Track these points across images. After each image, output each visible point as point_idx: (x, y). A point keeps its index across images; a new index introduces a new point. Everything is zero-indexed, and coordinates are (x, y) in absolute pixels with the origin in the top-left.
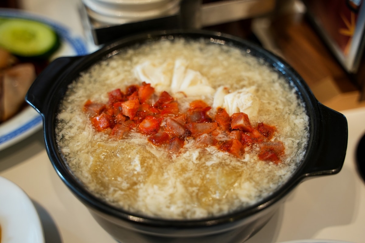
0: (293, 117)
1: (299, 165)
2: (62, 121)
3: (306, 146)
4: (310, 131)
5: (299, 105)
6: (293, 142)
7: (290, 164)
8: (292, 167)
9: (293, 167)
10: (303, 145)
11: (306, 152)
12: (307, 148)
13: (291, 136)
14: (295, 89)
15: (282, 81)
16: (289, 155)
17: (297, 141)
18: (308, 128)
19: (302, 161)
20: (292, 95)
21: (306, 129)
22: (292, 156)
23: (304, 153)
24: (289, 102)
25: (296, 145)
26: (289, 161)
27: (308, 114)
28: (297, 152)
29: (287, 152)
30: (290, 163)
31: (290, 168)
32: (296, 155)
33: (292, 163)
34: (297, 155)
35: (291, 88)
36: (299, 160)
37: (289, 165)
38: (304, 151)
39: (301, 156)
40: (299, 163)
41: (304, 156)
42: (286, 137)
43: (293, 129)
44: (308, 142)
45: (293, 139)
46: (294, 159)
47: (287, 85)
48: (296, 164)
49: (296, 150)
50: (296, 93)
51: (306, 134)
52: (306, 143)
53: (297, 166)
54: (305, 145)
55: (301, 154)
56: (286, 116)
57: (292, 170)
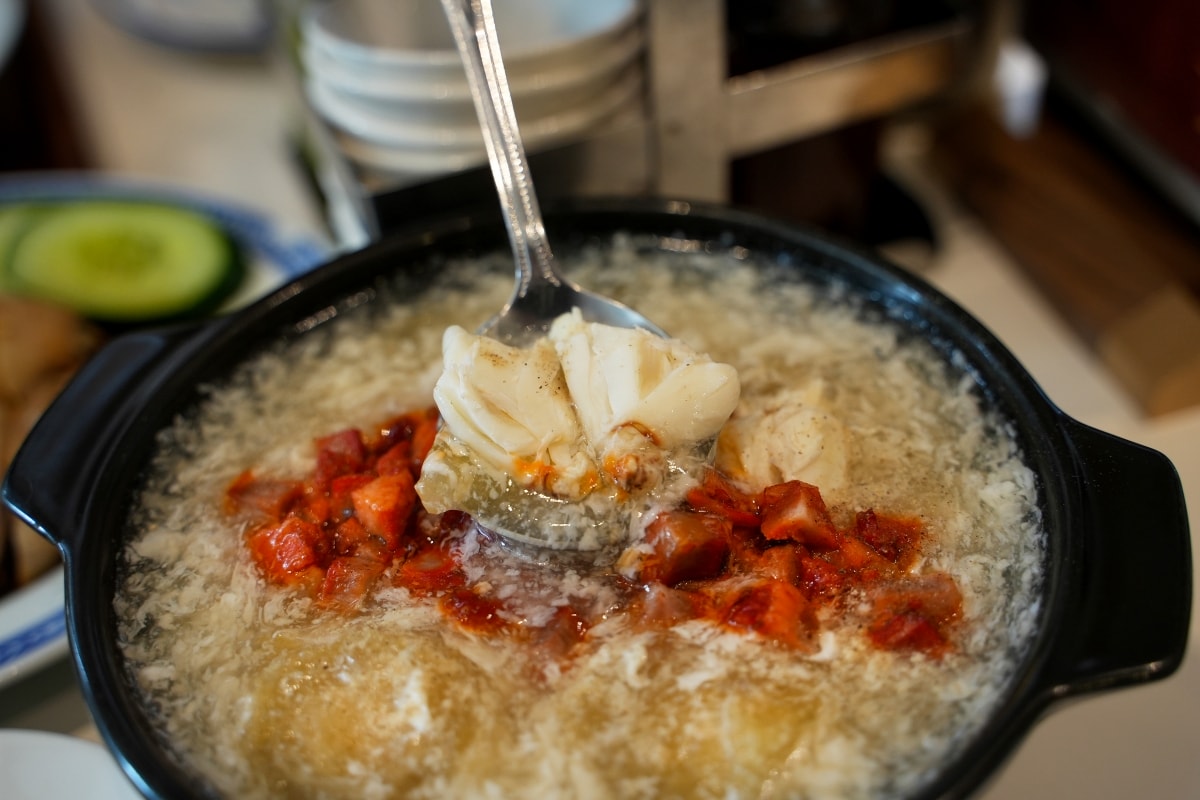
0: (972, 479)
1: (1022, 655)
2: (148, 565)
3: (1039, 580)
4: (1046, 526)
5: (990, 432)
6: (986, 568)
7: (987, 655)
8: (996, 664)
9: (999, 663)
10: (1026, 577)
11: (1043, 605)
12: (1043, 588)
13: (977, 549)
14: (971, 378)
15: (918, 352)
16: (981, 619)
17: (1002, 565)
18: (1038, 513)
19: (1031, 639)
20: (962, 401)
21: (1028, 517)
22: (990, 624)
23: (1035, 608)
24: (949, 426)
25: (997, 580)
26: (982, 644)
27: (1030, 462)
28: (1007, 605)
29: (972, 609)
30: (985, 650)
31: (987, 669)
32: (1003, 618)
33: (994, 648)
34: (1009, 618)
35: (953, 375)
36: (1018, 636)
37: (983, 657)
38: (1034, 601)
39: (1026, 621)
40: (1023, 649)
41: (1039, 620)
42: (961, 552)
43: (978, 523)
44: (1046, 565)
45: (985, 559)
46: (1001, 631)
47: (936, 367)
48: (1011, 653)
49: (1002, 599)
50: (976, 391)
51: (1033, 535)
52: (1036, 570)
53: (1017, 661)
54: (1034, 577)
55: (1024, 614)
56: (949, 477)
57: (999, 678)
